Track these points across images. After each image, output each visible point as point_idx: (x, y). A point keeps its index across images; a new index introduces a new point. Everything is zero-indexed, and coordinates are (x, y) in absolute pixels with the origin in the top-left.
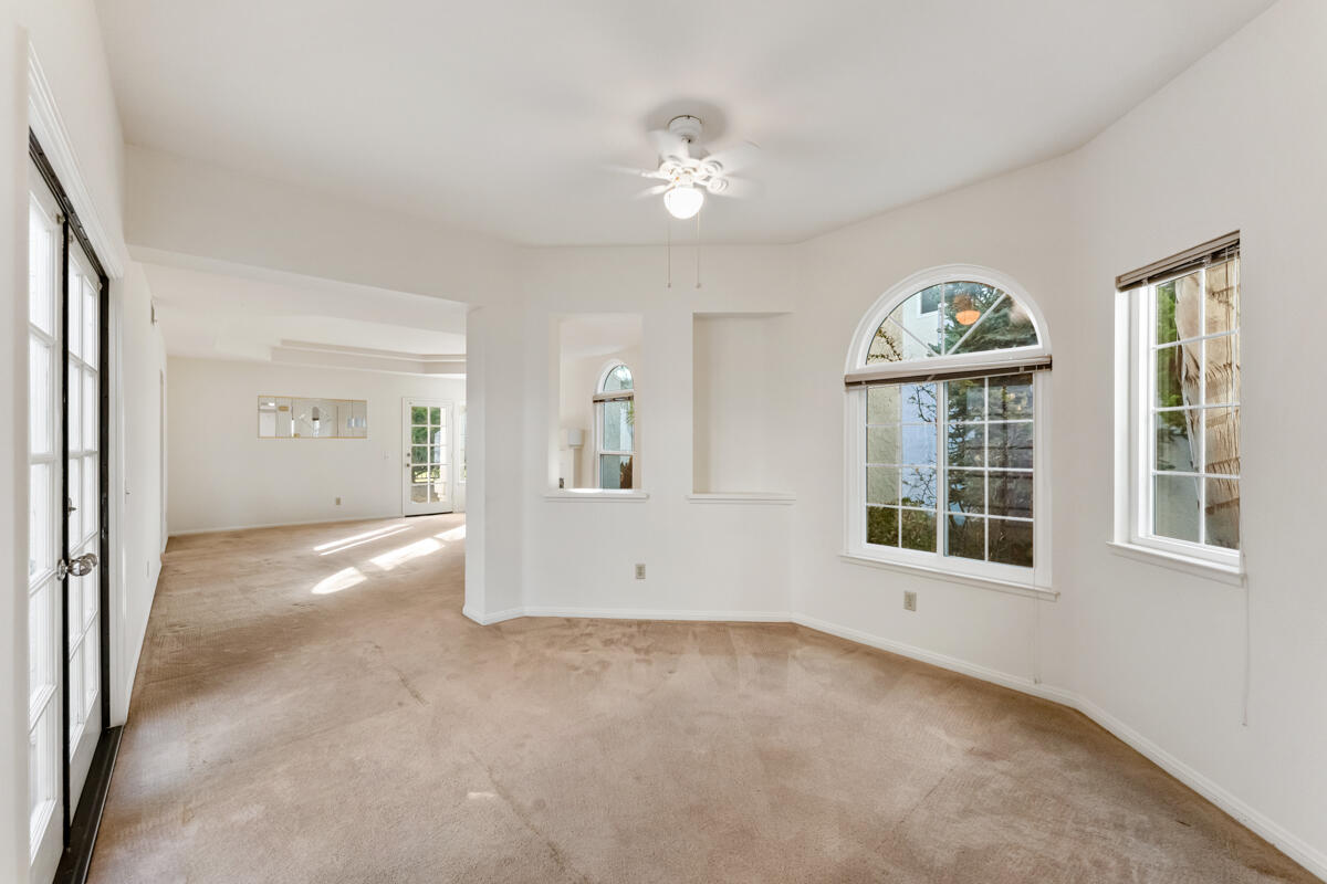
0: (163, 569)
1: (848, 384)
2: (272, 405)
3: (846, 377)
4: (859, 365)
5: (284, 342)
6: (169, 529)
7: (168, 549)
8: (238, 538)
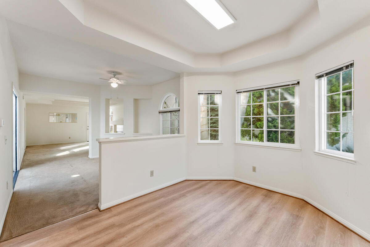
0: (25, 152)
1: (159, 112)
2: (55, 114)
3: (159, 111)
4: (162, 109)
5: (55, 100)
6: (26, 144)
7: (26, 148)
8: (43, 146)
